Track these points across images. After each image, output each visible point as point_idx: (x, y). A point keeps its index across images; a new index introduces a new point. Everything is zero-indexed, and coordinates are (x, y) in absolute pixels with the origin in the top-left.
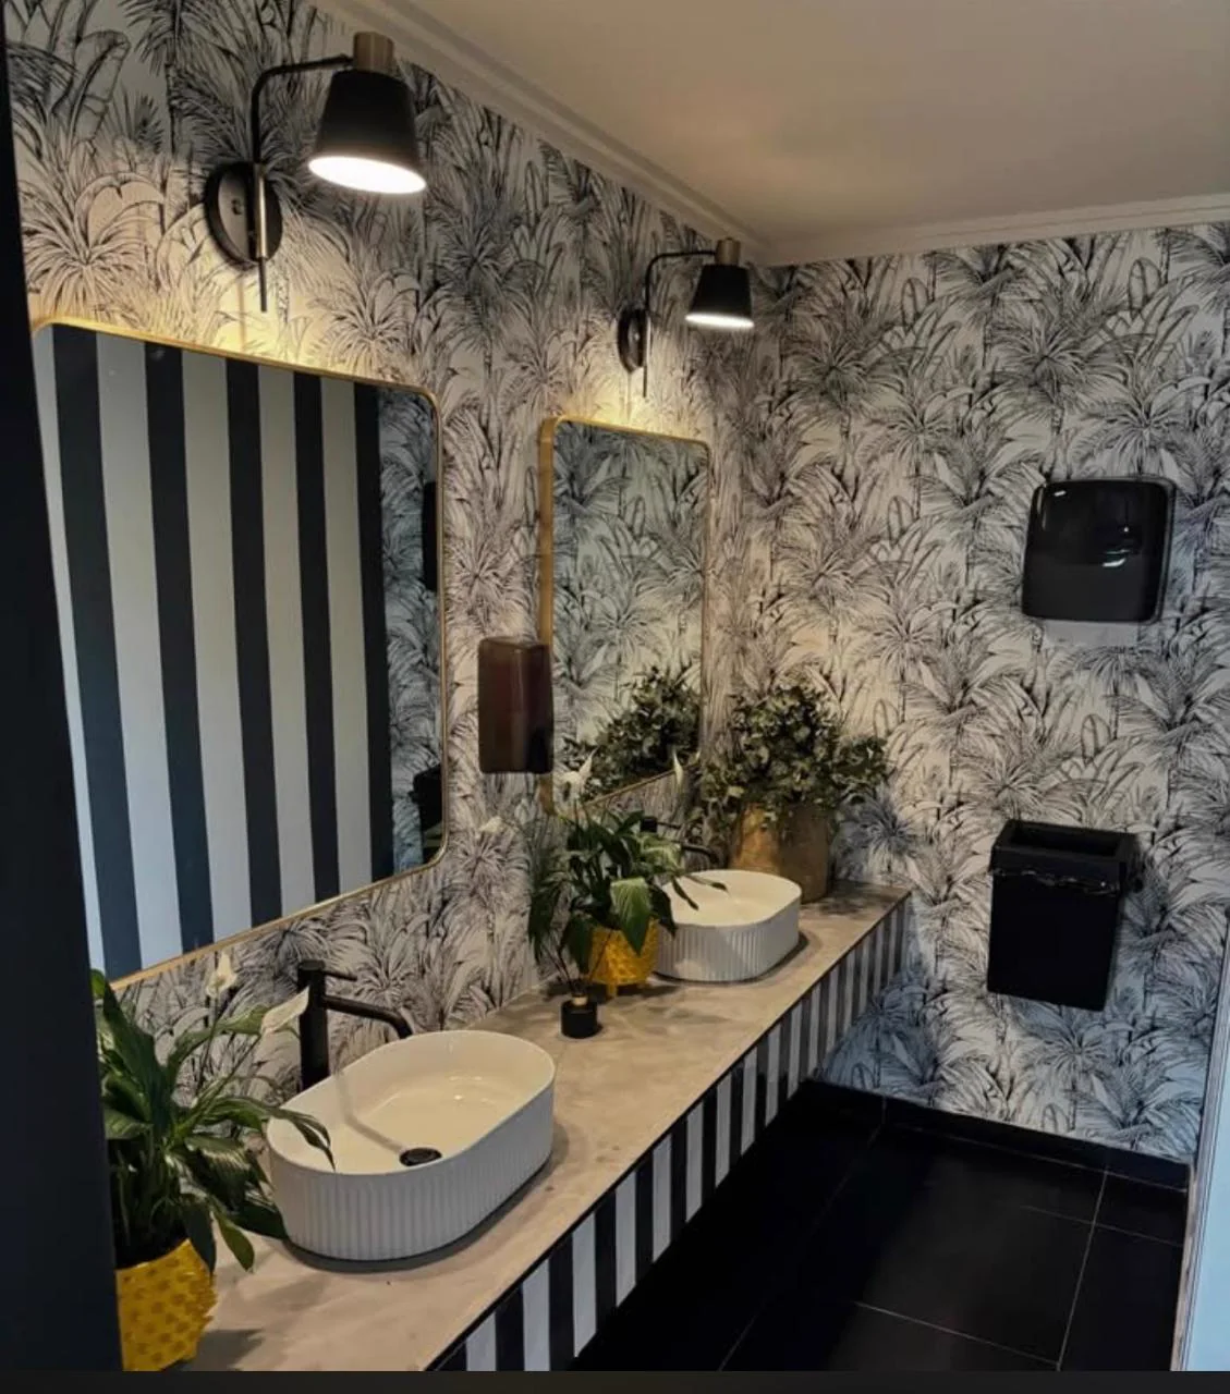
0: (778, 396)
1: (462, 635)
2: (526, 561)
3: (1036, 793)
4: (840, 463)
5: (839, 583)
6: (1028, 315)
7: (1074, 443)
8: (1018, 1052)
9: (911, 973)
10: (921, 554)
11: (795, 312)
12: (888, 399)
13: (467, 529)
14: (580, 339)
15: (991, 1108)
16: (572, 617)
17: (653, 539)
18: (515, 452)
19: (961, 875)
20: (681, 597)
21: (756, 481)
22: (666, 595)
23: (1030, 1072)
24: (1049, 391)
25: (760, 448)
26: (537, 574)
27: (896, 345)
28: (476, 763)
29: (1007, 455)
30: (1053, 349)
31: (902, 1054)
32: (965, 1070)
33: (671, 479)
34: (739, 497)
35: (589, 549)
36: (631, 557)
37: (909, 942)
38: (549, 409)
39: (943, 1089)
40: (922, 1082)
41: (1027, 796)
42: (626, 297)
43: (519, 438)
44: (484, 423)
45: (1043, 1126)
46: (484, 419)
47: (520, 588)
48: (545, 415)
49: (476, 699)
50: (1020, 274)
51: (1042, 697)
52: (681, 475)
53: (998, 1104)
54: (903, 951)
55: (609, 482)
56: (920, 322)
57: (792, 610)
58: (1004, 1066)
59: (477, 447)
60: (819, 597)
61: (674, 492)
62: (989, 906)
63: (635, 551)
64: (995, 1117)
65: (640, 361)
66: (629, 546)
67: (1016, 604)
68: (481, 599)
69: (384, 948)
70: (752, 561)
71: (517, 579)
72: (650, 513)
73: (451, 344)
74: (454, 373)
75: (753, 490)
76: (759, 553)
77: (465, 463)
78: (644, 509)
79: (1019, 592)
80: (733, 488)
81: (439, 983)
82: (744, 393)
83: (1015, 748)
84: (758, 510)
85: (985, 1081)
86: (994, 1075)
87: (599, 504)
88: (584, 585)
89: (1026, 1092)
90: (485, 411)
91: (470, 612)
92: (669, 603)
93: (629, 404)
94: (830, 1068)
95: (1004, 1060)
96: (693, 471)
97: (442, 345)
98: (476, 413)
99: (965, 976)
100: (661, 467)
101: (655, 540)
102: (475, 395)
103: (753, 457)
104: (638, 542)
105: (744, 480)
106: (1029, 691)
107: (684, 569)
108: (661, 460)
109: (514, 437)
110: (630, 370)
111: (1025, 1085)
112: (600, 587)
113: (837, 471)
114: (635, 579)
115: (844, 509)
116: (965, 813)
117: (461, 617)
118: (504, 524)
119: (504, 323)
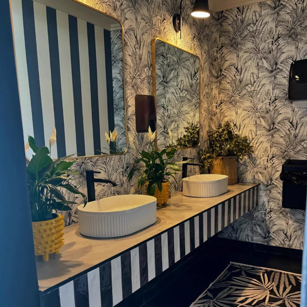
0: (219, 48)
1: (130, 92)
2: (148, 77)
3: (294, 152)
4: (236, 65)
5: (238, 98)
6: (288, 17)
7: (302, 51)
8: (292, 227)
9: (261, 207)
10: (260, 87)
11: (223, 24)
12: (249, 45)
13: (131, 64)
14: (162, 19)
15: (285, 244)
16: (165, 115)
17: (186, 91)
18: (144, 46)
19: (274, 178)
20: (194, 106)
21: (214, 72)
22: (190, 106)
23: (296, 233)
24: (294, 38)
25: (214, 63)
26: (151, 81)
27: (251, 30)
28: (135, 130)
29: (283, 57)
30: (295, 26)
31: (259, 230)
32: (277, 233)
33: (190, 74)
34: (209, 75)
35: (169, 96)
36: (180, 96)
37: (260, 198)
38: (154, 36)
39: (271, 240)
40: (265, 238)
41: (292, 153)
42: (175, 11)
43: (145, 42)
44: (135, 35)
45: (300, 248)
46: (135, 34)
47: (146, 84)
48: (153, 38)
49: (135, 112)
50: (285, 6)
51: (295, 125)
52: (193, 73)
53: (287, 243)
54: (259, 200)
55: (174, 77)
56: (258, 23)
57: (225, 107)
58: (288, 231)
59: (134, 42)
60: (232, 102)
61: (191, 77)
62: (282, 185)
63: (181, 95)
64: (286, 246)
65: (179, 29)
66: (180, 94)
67: (287, 99)
68: (136, 84)
69: (111, 175)
70: (213, 94)
71: (146, 81)
72: (185, 84)
73: (126, 10)
74: (127, 19)
75: (213, 75)
76: (215, 92)
77: (130, 45)
78: (183, 83)
79: (287, 95)
80: (207, 73)
81: (126, 189)
82: (210, 46)
83: (288, 140)
84: (214, 80)
85: (283, 236)
86: (286, 234)
87: (172, 83)
88: (168, 106)
89: (295, 239)
90: (136, 32)
91: (133, 87)
92: (191, 108)
93: (177, 41)
94: (239, 236)
95: (288, 230)
96: (196, 71)
97: (123, 10)
98: (133, 32)
99: (277, 206)
100: (188, 71)
101: (187, 91)
102: (132, 27)
103: (213, 65)
104: (182, 92)
105: (211, 72)
106: (291, 123)
107: (195, 98)
108: (187, 69)
109: (144, 42)
110: (177, 31)
111: (294, 237)
112: (172, 106)
113: (236, 67)
114: (181, 103)
115: (238, 77)
116: (275, 160)
117: (130, 87)
118: (142, 65)
119: (141, 9)
